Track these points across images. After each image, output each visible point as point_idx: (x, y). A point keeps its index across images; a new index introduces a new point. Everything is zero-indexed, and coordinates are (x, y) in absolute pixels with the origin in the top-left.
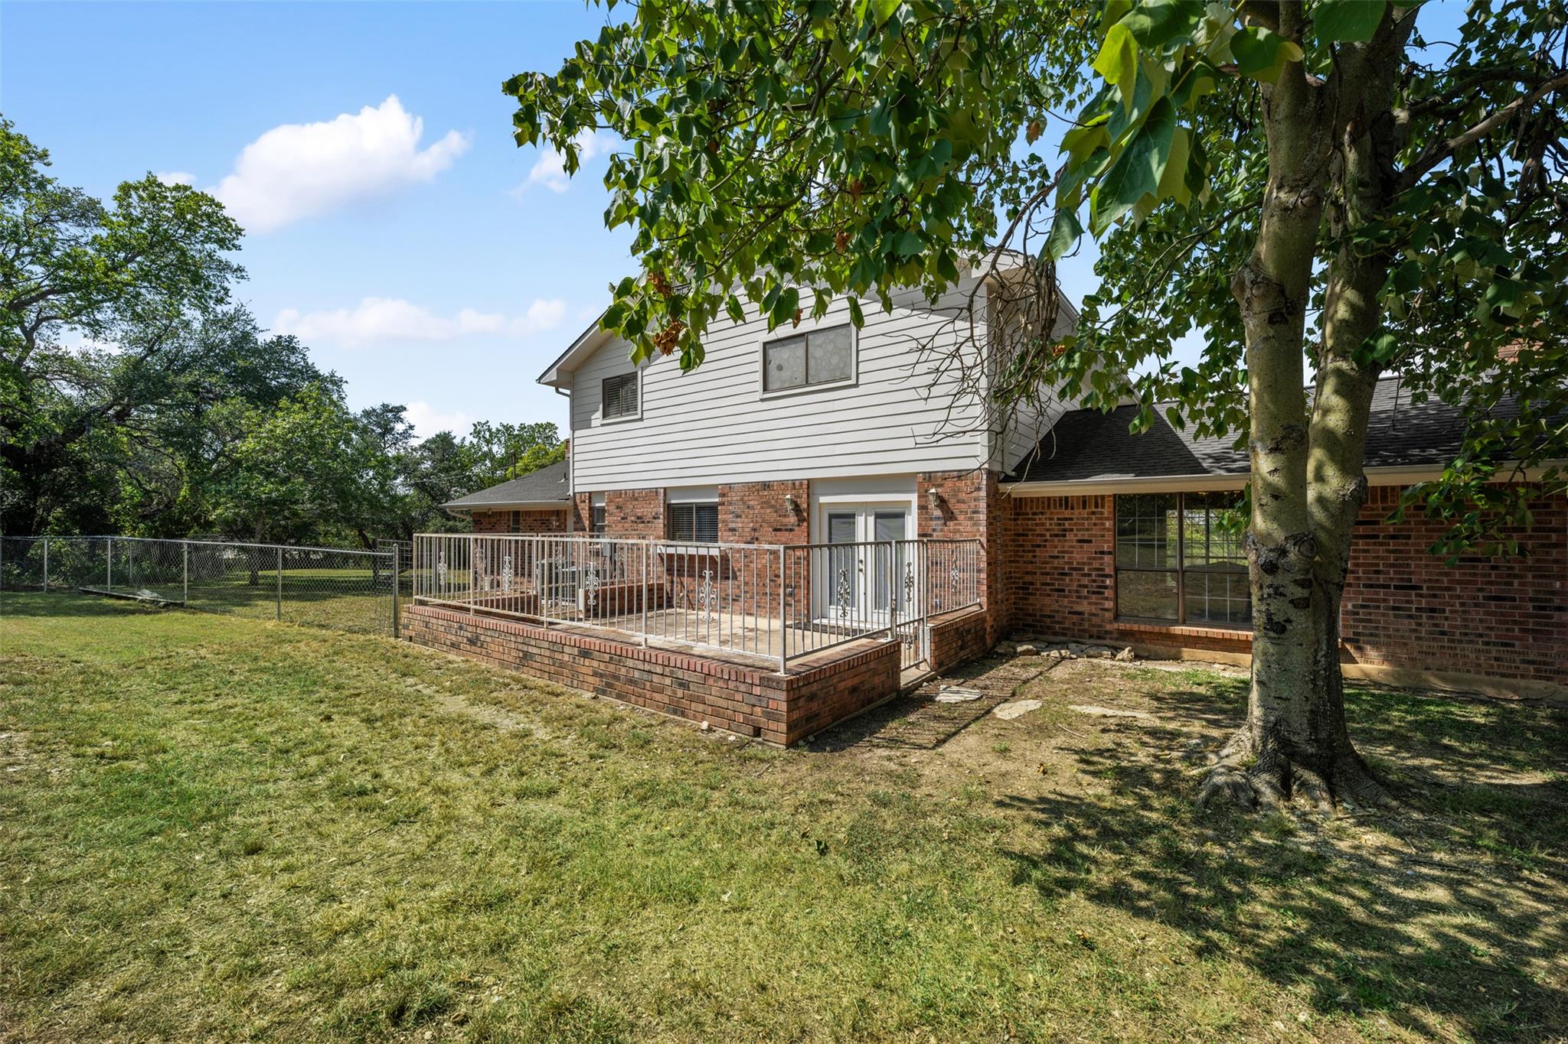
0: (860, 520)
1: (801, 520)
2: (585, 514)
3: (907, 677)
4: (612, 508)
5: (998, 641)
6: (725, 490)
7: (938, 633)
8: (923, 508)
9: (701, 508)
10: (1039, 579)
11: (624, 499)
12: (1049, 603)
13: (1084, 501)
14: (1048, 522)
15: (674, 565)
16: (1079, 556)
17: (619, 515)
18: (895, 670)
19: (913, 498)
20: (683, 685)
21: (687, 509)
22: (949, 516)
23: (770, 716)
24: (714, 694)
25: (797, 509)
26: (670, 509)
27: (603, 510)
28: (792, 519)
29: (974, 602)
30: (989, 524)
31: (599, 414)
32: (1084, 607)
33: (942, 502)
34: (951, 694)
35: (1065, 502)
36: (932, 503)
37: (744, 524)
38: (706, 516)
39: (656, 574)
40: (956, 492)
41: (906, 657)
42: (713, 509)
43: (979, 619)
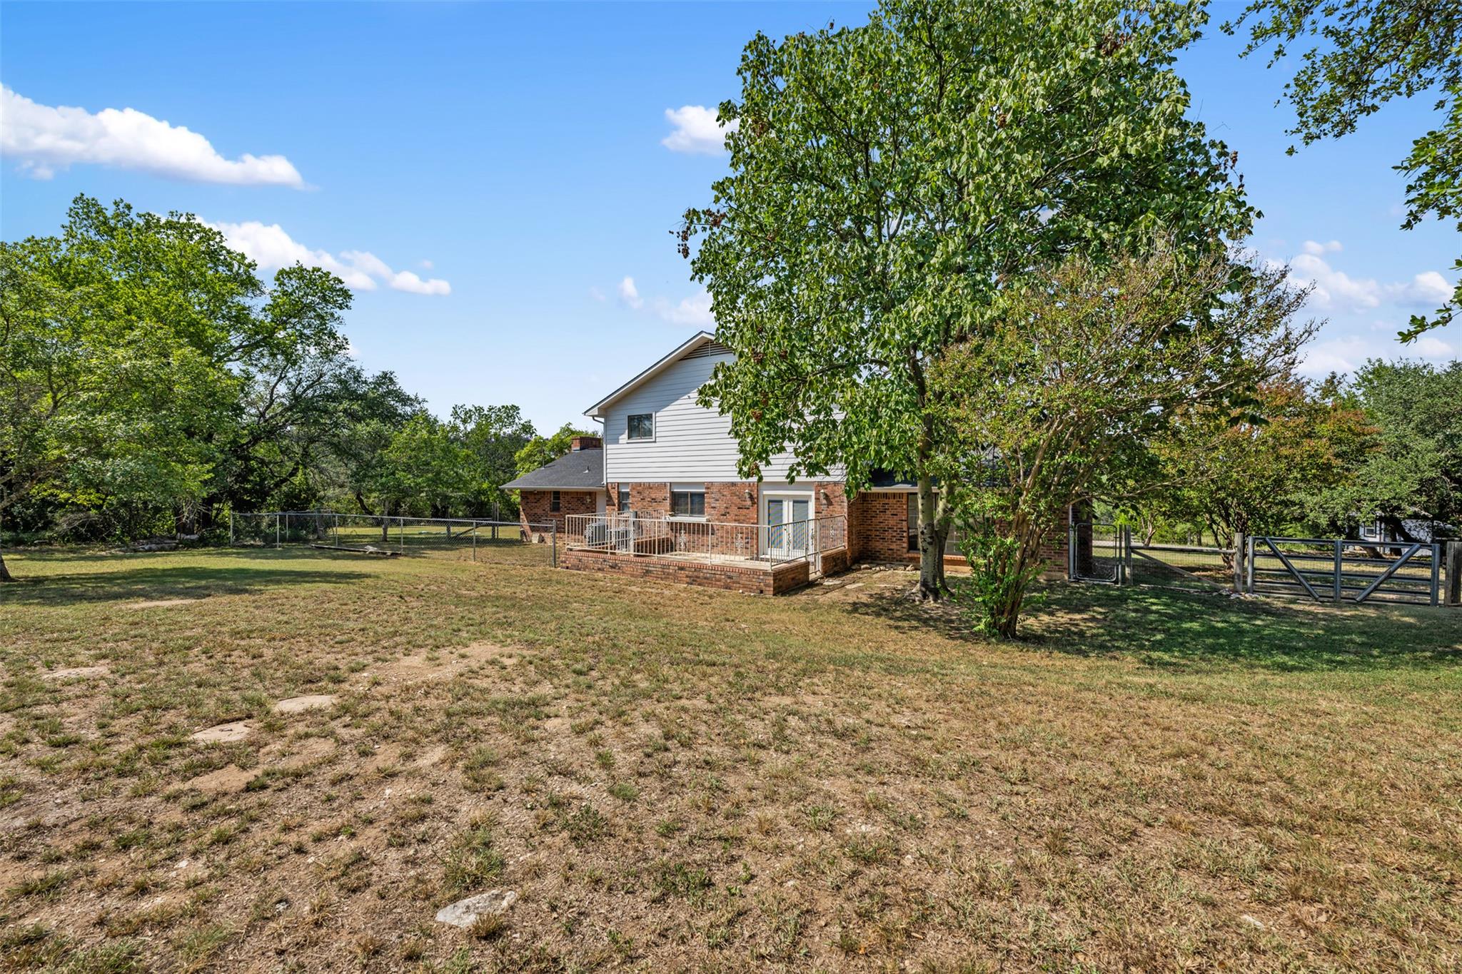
0: (785, 504)
1: (753, 503)
2: (615, 496)
3: (812, 577)
4: (634, 493)
5: (853, 563)
6: (709, 486)
7: (825, 560)
8: (817, 499)
9: (693, 494)
10: (874, 533)
11: (641, 488)
12: (878, 545)
13: (894, 495)
14: (878, 505)
15: (675, 527)
16: (892, 522)
17: (638, 498)
18: (807, 574)
19: (813, 493)
20: (730, 578)
21: (685, 495)
22: (830, 503)
23: (766, 585)
24: (744, 580)
25: (751, 497)
26: (673, 494)
27: (627, 494)
28: (749, 503)
29: (842, 545)
30: (849, 507)
31: (625, 436)
32: (894, 546)
33: (827, 497)
34: (829, 582)
35: (886, 495)
36: (822, 497)
37: (721, 505)
38: (696, 499)
39: (665, 533)
40: (834, 491)
41: (811, 568)
42: (702, 495)
43: (844, 553)
